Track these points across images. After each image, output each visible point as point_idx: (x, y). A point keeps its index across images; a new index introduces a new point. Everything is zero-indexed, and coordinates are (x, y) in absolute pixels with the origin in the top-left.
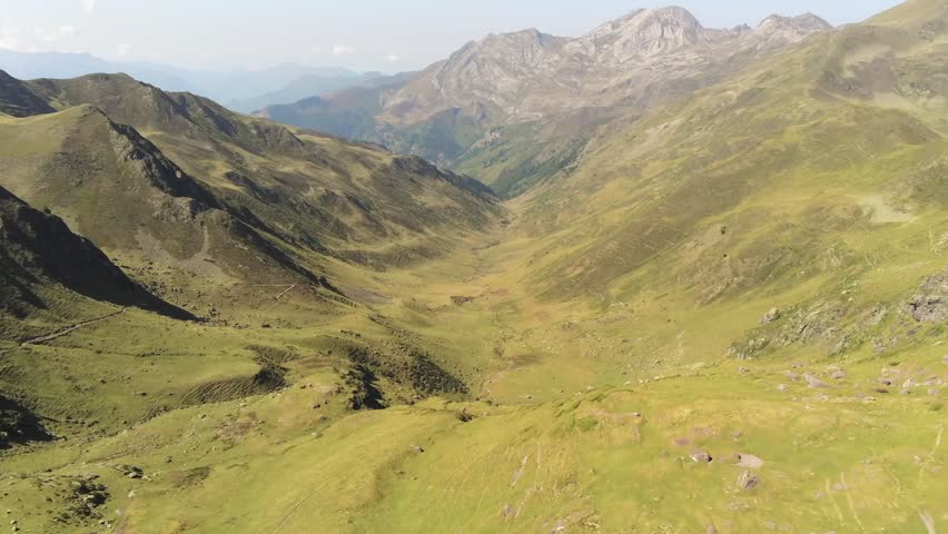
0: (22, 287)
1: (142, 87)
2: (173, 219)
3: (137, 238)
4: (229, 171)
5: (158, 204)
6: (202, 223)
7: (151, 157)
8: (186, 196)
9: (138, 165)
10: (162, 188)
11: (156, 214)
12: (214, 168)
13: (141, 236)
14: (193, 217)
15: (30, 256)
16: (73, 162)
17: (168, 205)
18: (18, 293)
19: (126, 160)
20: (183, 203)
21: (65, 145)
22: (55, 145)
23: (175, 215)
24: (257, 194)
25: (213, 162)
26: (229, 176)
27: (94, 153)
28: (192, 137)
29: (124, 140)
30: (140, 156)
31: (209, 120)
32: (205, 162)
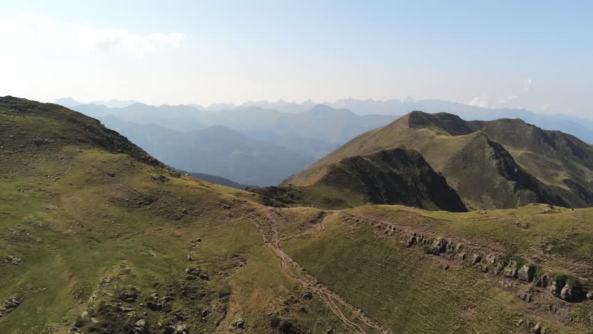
0: (417, 199)
1: (527, 127)
2: (504, 191)
3: (483, 197)
4: (567, 178)
5: (498, 182)
6: (518, 196)
7: (502, 160)
8: (514, 180)
9: (494, 162)
10: (503, 175)
11: (495, 187)
12: (558, 175)
13: (485, 197)
14: (514, 192)
15: (425, 189)
16: (465, 157)
17: (503, 183)
18: (415, 200)
19: (490, 159)
20: (511, 184)
21: (464, 149)
22: (460, 149)
23: (505, 189)
24: (582, 195)
25: (559, 172)
26: (566, 182)
27: (475, 154)
28: (550, 156)
29: (492, 149)
30: (497, 158)
31: (568, 148)
32: (552, 171)
